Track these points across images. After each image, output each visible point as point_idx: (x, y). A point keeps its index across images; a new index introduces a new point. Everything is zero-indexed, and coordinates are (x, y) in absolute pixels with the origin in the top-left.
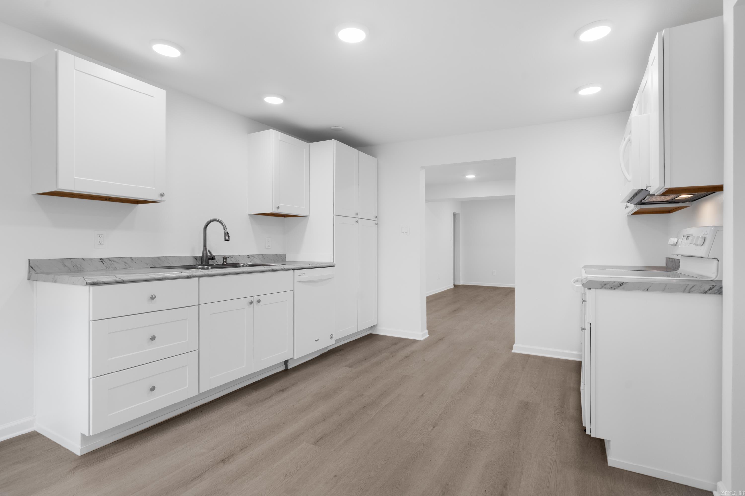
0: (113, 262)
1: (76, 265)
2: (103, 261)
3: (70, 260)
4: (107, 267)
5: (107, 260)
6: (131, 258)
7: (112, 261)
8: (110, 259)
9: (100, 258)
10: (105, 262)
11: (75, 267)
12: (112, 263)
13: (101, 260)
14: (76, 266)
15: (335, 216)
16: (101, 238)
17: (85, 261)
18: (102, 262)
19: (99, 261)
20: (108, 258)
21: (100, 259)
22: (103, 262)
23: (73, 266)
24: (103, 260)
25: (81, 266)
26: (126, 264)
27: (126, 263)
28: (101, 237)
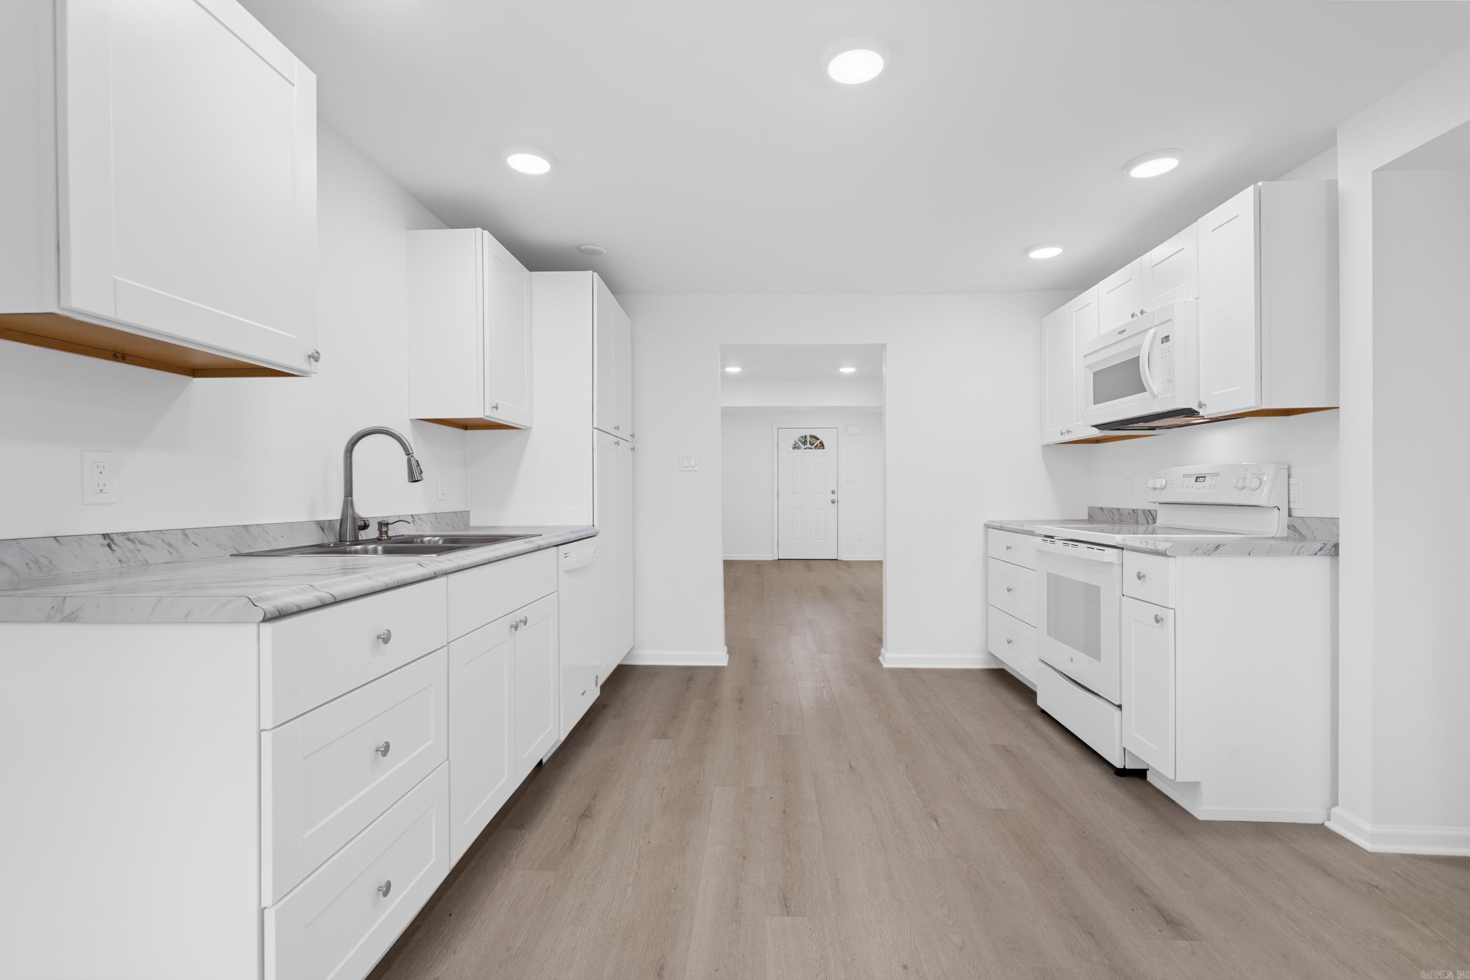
0: (139, 546)
1: (37, 560)
2: (111, 543)
3: (18, 543)
4: (124, 559)
5: (122, 538)
6: (183, 530)
7: (136, 541)
8: (131, 538)
9: (103, 534)
10: (119, 546)
11: (32, 565)
12: (136, 548)
13: (107, 541)
14: (36, 562)
15: (595, 431)
16: (101, 473)
17: (61, 544)
18: (109, 546)
19: (102, 545)
20: (125, 533)
21: (105, 539)
22: (113, 547)
23: (27, 564)
24: (112, 540)
25: (51, 562)
26: (170, 549)
27: (170, 545)
28: (101, 469)
